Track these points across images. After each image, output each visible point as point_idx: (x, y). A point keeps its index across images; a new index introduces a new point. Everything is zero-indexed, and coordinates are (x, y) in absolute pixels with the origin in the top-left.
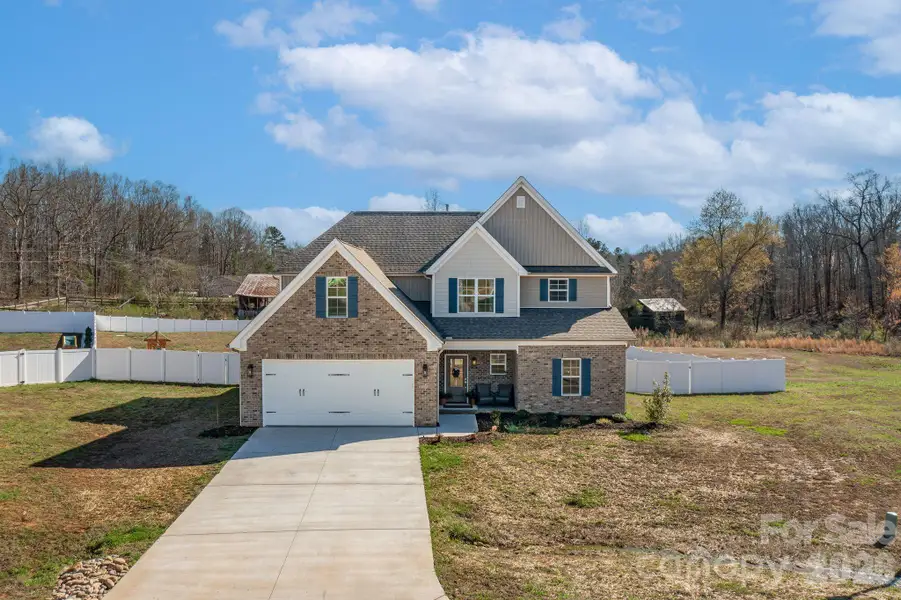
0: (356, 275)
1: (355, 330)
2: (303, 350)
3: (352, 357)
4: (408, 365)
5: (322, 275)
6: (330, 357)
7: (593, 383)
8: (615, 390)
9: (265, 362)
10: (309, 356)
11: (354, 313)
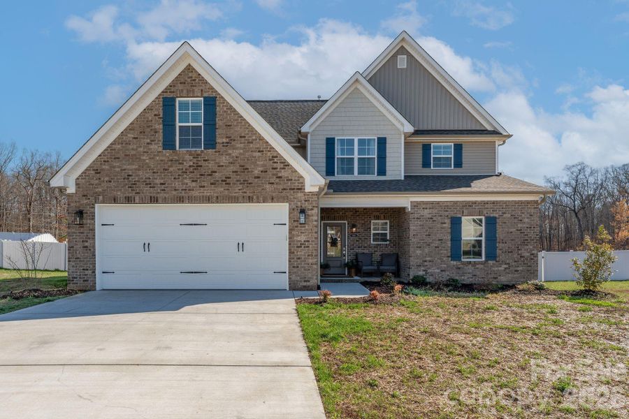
0: (214, 95)
1: (212, 165)
2: (147, 191)
3: (208, 200)
4: (281, 211)
5: (171, 95)
6: (180, 200)
7: (500, 245)
8: (527, 254)
9: (98, 208)
10: (153, 200)
11: (211, 144)
